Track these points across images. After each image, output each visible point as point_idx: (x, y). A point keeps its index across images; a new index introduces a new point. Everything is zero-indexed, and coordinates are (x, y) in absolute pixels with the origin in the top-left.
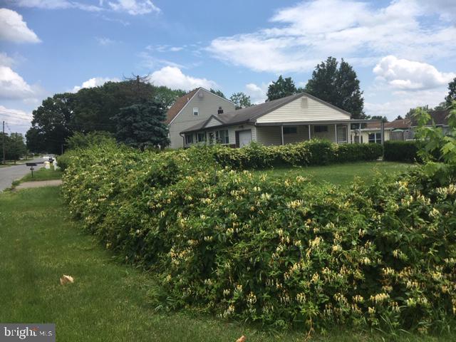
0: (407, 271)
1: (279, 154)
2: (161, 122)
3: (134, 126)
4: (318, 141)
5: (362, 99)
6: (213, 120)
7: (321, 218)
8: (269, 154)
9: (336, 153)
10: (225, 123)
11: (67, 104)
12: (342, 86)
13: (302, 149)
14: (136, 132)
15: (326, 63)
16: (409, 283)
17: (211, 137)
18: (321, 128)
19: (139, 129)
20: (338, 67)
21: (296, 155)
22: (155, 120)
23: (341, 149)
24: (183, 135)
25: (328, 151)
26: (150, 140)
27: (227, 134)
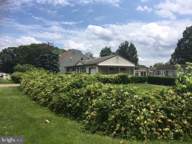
0: (175, 121)
1: (108, 78)
2: (57, 62)
3: (46, 63)
4: (123, 74)
5: (138, 58)
6: (80, 62)
7: (145, 102)
8: (104, 78)
9: (130, 79)
10: (85, 64)
11: (13, 51)
12: (130, 53)
13: (117, 77)
14: (46, 66)
15: (124, 43)
16: (176, 125)
17: (78, 69)
18: (123, 69)
19: (47, 64)
20: (129, 45)
21: (114, 79)
22: (54, 61)
23: (132, 78)
24: (66, 68)
25: (127, 78)
26: (52, 69)
27: (85, 69)
